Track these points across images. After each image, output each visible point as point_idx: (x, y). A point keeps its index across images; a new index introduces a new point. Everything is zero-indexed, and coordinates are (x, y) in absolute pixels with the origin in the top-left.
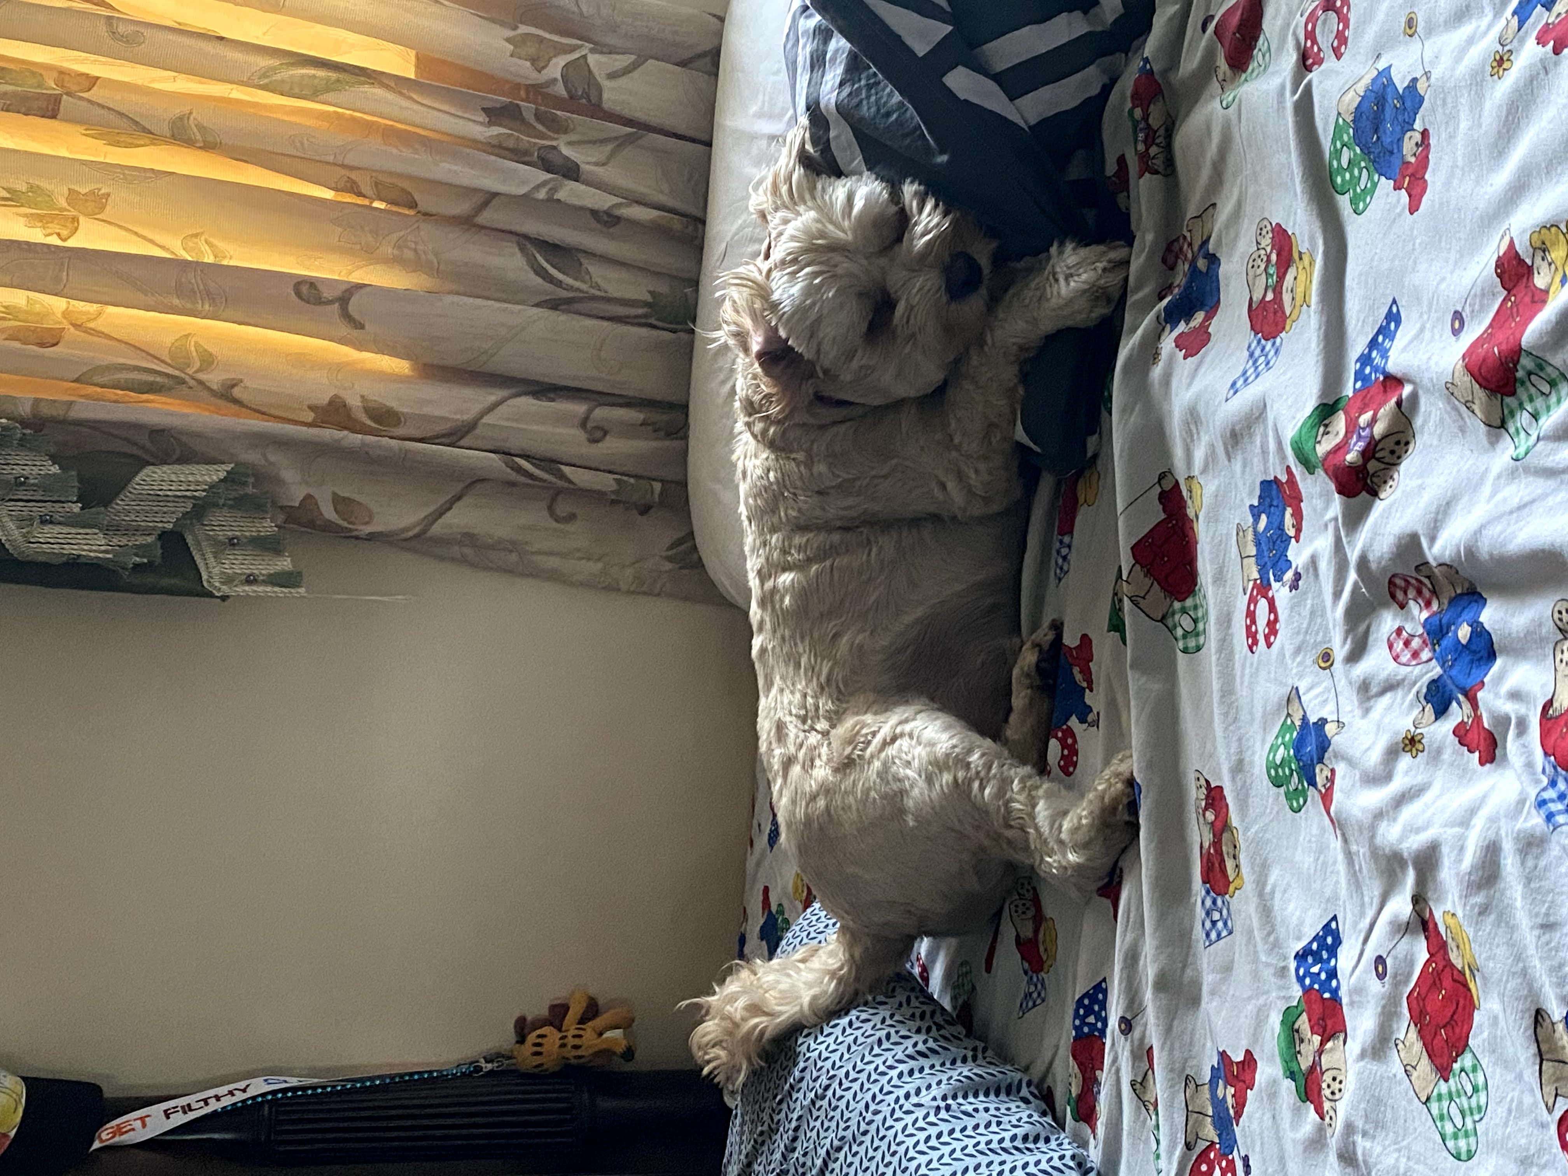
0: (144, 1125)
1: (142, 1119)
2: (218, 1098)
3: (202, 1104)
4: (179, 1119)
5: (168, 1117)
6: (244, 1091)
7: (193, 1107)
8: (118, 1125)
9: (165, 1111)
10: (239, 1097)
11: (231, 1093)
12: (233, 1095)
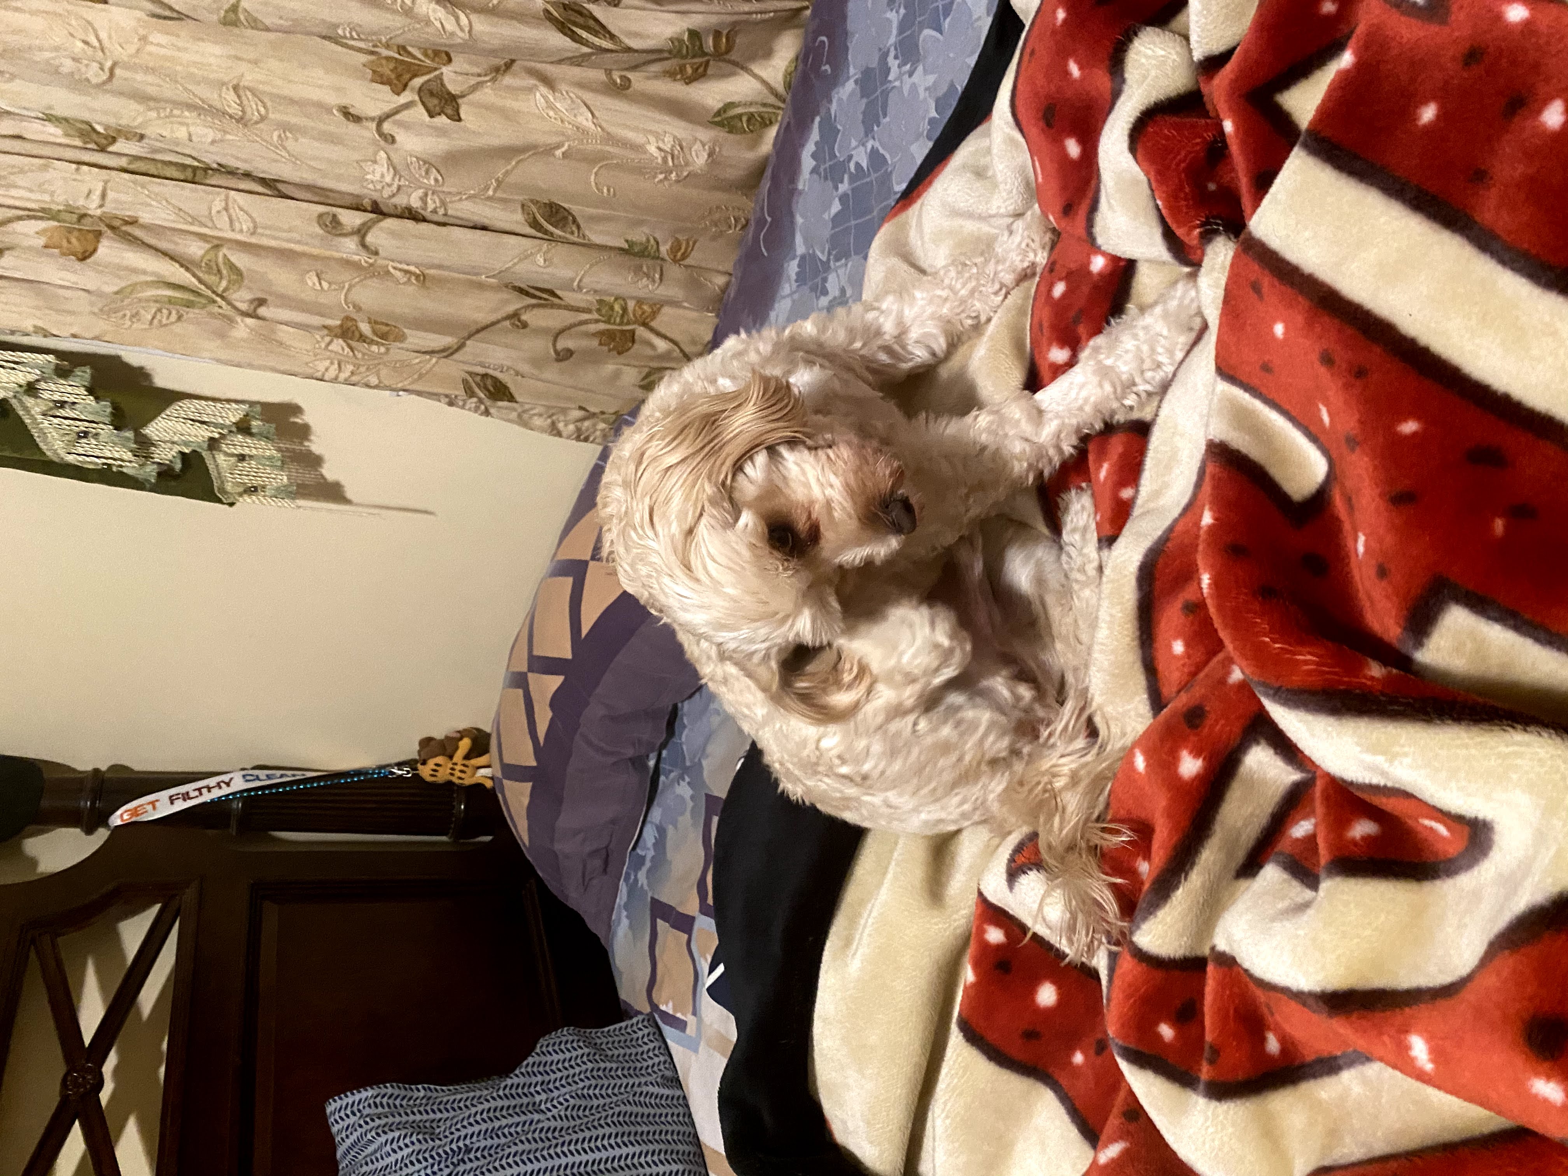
0: (154, 808)
1: (153, 803)
2: (209, 789)
3: (197, 793)
4: (180, 806)
5: (172, 803)
6: (228, 784)
7: (192, 794)
8: (136, 808)
9: (171, 797)
10: (225, 791)
11: (219, 785)
12: (220, 788)
